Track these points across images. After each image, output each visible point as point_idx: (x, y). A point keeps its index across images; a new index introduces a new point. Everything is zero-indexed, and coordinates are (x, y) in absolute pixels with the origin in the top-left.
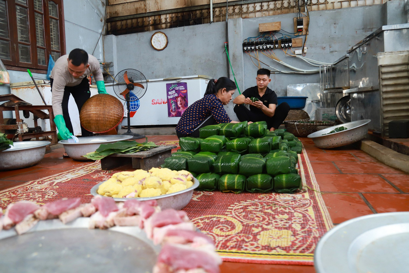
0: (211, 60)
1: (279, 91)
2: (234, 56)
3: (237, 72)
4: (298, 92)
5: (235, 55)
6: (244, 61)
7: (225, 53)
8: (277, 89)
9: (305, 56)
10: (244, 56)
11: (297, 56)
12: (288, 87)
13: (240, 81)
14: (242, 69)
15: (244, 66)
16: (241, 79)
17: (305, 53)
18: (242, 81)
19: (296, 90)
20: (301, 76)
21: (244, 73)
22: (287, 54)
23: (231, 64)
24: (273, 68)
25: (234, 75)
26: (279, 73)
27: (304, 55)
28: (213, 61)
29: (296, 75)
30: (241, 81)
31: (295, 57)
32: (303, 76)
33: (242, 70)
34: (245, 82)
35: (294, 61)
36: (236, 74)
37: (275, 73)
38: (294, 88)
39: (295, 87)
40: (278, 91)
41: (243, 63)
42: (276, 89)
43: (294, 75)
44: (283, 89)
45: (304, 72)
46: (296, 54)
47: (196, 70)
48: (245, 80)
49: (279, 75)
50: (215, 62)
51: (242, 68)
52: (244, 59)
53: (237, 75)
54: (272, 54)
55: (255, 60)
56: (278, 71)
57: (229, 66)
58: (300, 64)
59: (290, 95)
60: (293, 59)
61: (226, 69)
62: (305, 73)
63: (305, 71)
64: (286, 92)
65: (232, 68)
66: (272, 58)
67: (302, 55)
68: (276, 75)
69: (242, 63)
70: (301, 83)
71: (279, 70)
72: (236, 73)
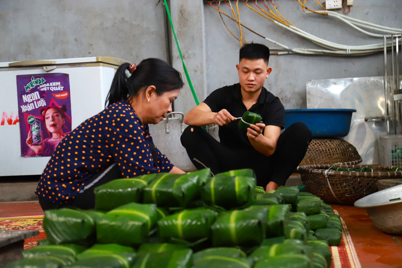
0: (127, 21)
1: (289, 96)
2: (182, 12)
3: (190, 52)
4: (332, 98)
5: (184, 11)
6: (206, 26)
7: (160, 5)
8: (282, 91)
9: (350, 14)
10: (205, 13)
11: (331, 14)
12: (309, 86)
13: (196, 71)
14: (202, 44)
15: (206, 37)
16: (199, 66)
17: (349, 7)
18: (202, 73)
19: (328, 93)
20: (340, 59)
21: (207, 53)
22: (306, 8)
23: (176, 32)
24: (274, 42)
25: (182, 57)
26: (286, 53)
27: (347, 10)
28: (132, 24)
29: (327, 58)
30: (199, 73)
31: (325, 16)
32: (343, 60)
33: (202, 47)
34: (207, 75)
35: (324, 26)
36: (186, 56)
37: (279, 53)
38: (323, 89)
39: (326, 84)
40: (286, 97)
41: (203, 30)
42: (280, 91)
43: (323, 58)
44: (297, 90)
45: (346, 50)
46: (327, 7)
47: (91, 45)
48: (207, 69)
49: (289, 58)
50: (139, 25)
51: (201, 41)
52: (205, 21)
53: (189, 57)
54: (272, 10)
55: (233, 21)
56: (285, 50)
57: (171, 35)
58: (338, 32)
59: (313, 104)
60: (321, 20)
61: (163, 43)
62: (350, 52)
63: (349, 48)
64: (303, 98)
65: (178, 41)
66: (272, 18)
67: (341, 11)
68: (282, 57)
69: (201, 29)
70: (339, 75)
71: (287, 48)
72: (187, 52)
